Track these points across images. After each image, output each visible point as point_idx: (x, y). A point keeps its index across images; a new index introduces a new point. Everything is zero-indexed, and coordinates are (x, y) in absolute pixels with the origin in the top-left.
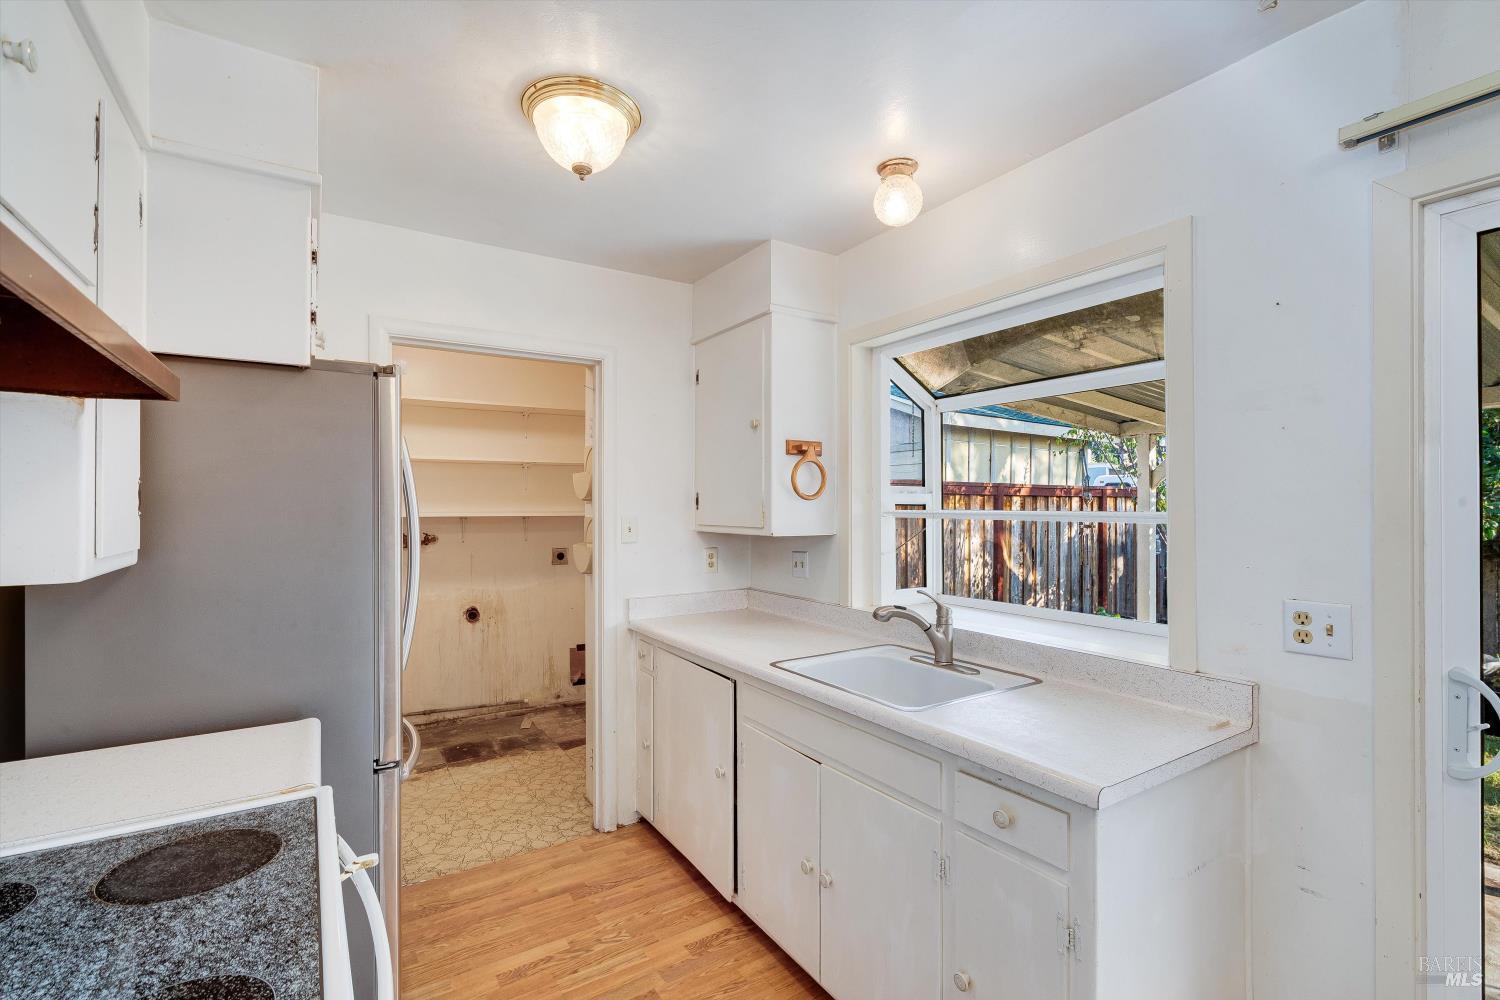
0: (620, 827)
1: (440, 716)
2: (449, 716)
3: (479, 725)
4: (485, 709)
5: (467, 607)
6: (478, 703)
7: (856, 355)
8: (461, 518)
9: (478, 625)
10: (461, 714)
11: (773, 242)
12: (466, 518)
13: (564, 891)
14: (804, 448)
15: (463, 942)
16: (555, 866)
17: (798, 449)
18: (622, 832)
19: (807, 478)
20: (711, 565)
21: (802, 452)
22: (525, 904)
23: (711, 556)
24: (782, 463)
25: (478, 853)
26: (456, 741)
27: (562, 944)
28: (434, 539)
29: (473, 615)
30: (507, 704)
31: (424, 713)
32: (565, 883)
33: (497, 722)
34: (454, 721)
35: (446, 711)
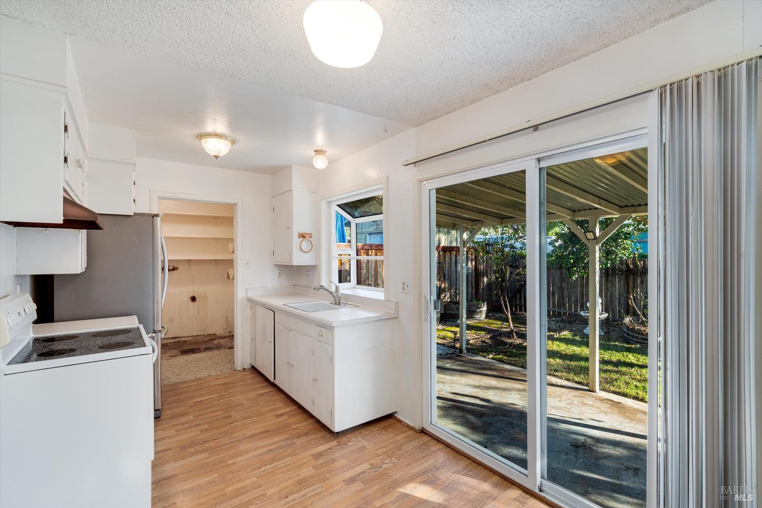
0: (243, 369)
1: (180, 340)
2: (183, 339)
3: (197, 343)
4: (198, 337)
5: (191, 296)
6: (196, 334)
7: (324, 204)
8: (189, 260)
9: (195, 303)
10: (188, 339)
11: (293, 166)
12: (190, 260)
13: (220, 384)
14: (304, 235)
15: (184, 396)
16: (218, 379)
17: (302, 236)
18: (244, 370)
19: (305, 245)
20: (280, 276)
21: (304, 237)
22: (205, 388)
23: (280, 273)
24: (296, 240)
25: (190, 377)
26: (186, 348)
27: (217, 395)
28: (177, 269)
29: (193, 299)
30: (208, 335)
31: (173, 338)
32: (221, 383)
33: (203, 342)
34: (185, 341)
35: (183, 337)
